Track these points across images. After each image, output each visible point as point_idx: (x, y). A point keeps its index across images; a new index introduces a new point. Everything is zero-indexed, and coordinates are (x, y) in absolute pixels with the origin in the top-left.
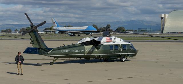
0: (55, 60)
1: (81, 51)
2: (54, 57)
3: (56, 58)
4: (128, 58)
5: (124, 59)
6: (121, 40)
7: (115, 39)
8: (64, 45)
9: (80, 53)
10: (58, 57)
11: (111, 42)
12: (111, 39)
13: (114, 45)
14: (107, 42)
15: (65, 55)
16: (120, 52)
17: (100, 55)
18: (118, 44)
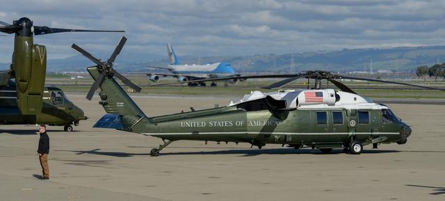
0: (166, 145)
1: (234, 124)
2: (163, 138)
3: (167, 141)
4: (381, 147)
5: (357, 148)
6: (355, 99)
7: (332, 96)
8: (192, 108)
9: (234, 128)
10: (172, 139)
11: (321, 102)
12: (320, 95)
13: (331, 111)
14: (308, 102)
15: (191, 133)
16: (349, 129)
17: (286, 135)
18: (344, 109)
